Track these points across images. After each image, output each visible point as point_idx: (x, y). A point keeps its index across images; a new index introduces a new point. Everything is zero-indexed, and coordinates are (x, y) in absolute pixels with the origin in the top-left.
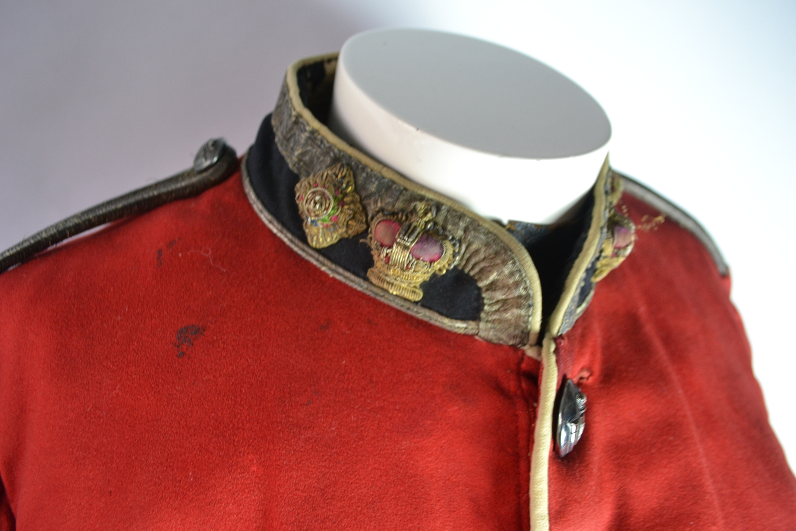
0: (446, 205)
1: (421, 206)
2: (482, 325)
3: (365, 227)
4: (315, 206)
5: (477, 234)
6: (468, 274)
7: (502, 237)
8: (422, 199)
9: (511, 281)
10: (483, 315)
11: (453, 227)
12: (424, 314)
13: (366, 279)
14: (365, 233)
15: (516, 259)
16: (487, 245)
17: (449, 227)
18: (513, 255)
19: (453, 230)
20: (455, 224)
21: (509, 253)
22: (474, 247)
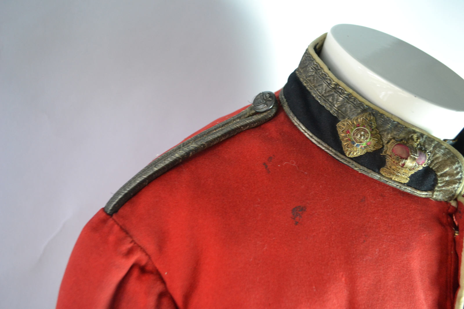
0: (425, 135)
1: (415, 136)
2: (435, 193)
3: (381, 147)
4: (360, 138)
5: (440, 149)
6: (432, 169)
7: (452, 151)
8: (415, 132)
9: (455, 172)
10: (436, 188)
11: (429, 146)
12: (409, 190)
13: (379, 173)
14: (381, 150)
15: (460, 161)
16: (444, 155)
17: (427, 146)
18: (458, 160)
19: (428, 147)
20: (430, 145)
21: (456, 158)
22: (438, 155)
